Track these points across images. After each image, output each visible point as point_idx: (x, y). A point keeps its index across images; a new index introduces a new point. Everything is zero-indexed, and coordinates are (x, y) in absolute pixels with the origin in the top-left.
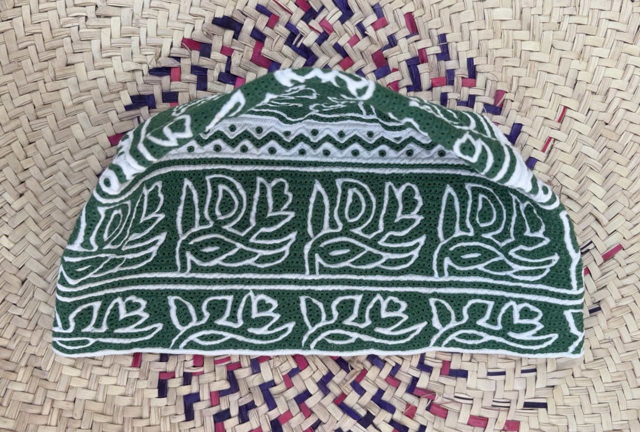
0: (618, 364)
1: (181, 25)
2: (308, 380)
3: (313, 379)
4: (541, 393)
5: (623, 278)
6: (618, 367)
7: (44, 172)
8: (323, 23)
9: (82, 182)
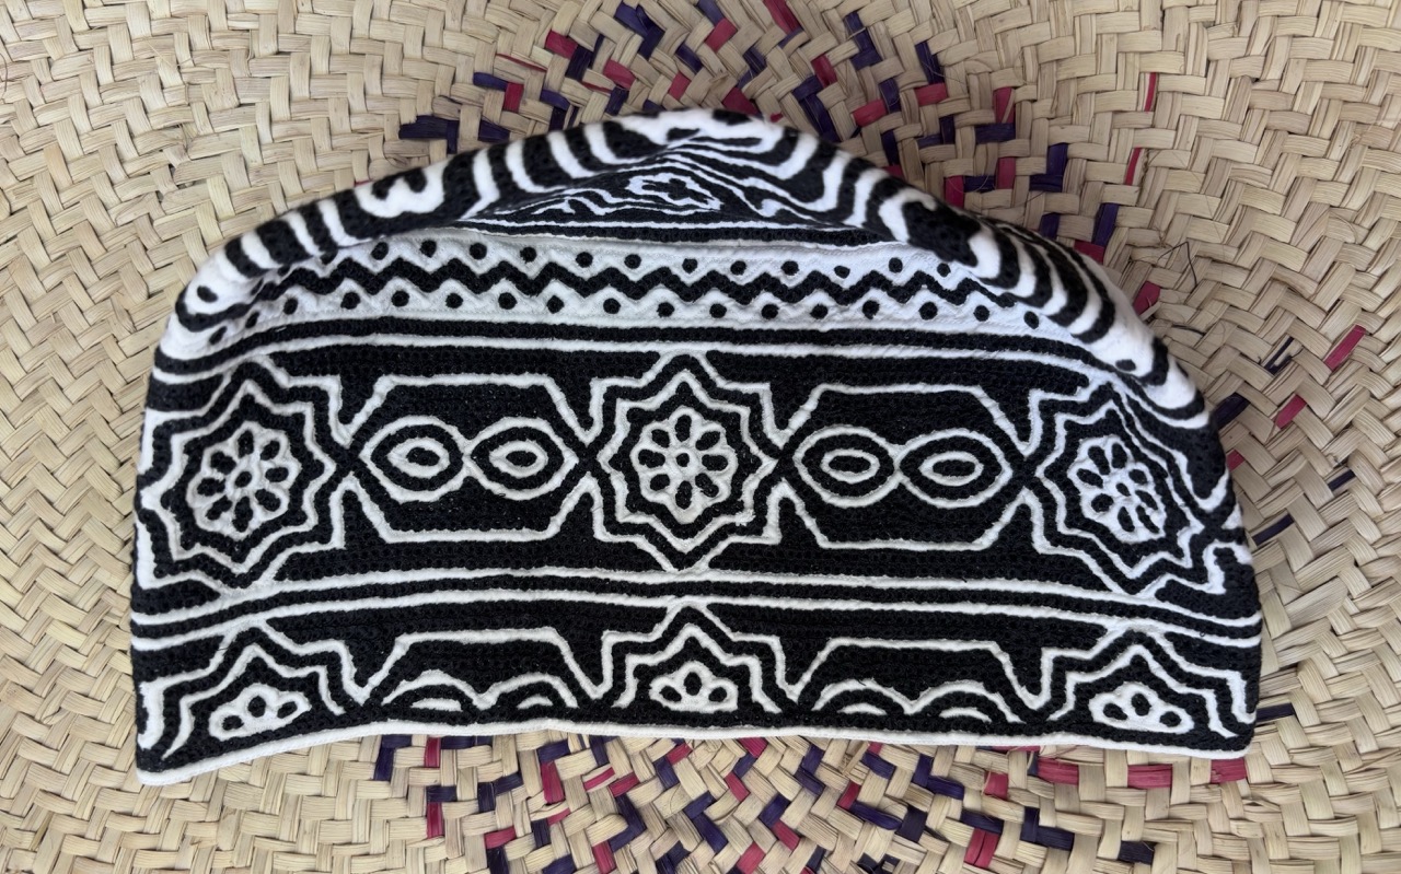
1: (344, 159)
2: (774, 775)
3: (785, 771)
5: (1387, 396)
8: (611, 69)
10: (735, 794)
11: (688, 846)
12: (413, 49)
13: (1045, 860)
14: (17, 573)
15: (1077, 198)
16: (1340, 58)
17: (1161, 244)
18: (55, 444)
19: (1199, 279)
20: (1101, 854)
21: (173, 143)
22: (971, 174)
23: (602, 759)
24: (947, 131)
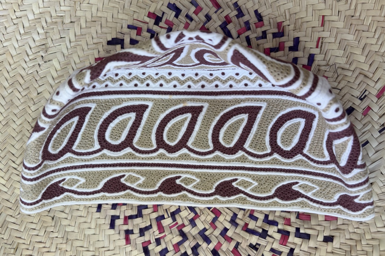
1: (91, 51)
2: (224, 221)
3: (227, 220)
8: (167, 22)
10: (213, 228)
11: (200, 243)
12: (110, 19)
13: (302, 242)
14: (5, 175)
15: (303, 53)
16: (376, 9)
17: (328, 65)
18: (14, 138)
19: (339, 74)
20: (318, 240)
21: (42, 50)
22: (272, 47)
23: (174, 220)
24: (264, 35)
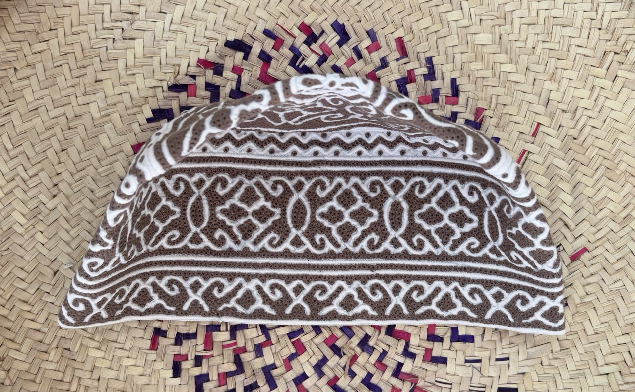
0: (583, 354)
1: (197, 47)
2: (305, 364)
3: (310, 363)
4: (512, 379)
5: (588, 277)
6: (582, 356)
7: (75, 176)
8: (323, 46)
9: (108, 185)
10: (286, 367)
11: (260, 384)
21: (127, 20)
23: (233, 336)
24: (453, 118)
